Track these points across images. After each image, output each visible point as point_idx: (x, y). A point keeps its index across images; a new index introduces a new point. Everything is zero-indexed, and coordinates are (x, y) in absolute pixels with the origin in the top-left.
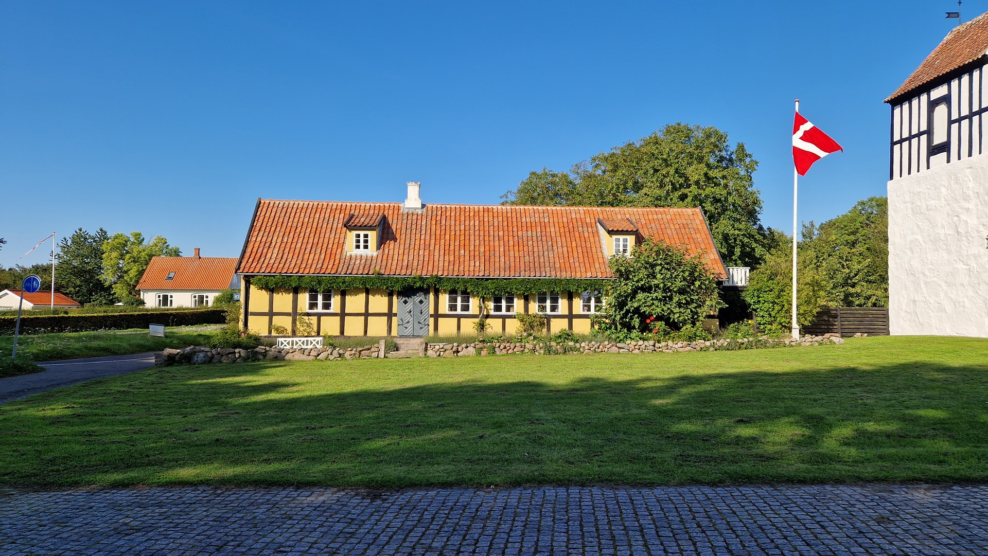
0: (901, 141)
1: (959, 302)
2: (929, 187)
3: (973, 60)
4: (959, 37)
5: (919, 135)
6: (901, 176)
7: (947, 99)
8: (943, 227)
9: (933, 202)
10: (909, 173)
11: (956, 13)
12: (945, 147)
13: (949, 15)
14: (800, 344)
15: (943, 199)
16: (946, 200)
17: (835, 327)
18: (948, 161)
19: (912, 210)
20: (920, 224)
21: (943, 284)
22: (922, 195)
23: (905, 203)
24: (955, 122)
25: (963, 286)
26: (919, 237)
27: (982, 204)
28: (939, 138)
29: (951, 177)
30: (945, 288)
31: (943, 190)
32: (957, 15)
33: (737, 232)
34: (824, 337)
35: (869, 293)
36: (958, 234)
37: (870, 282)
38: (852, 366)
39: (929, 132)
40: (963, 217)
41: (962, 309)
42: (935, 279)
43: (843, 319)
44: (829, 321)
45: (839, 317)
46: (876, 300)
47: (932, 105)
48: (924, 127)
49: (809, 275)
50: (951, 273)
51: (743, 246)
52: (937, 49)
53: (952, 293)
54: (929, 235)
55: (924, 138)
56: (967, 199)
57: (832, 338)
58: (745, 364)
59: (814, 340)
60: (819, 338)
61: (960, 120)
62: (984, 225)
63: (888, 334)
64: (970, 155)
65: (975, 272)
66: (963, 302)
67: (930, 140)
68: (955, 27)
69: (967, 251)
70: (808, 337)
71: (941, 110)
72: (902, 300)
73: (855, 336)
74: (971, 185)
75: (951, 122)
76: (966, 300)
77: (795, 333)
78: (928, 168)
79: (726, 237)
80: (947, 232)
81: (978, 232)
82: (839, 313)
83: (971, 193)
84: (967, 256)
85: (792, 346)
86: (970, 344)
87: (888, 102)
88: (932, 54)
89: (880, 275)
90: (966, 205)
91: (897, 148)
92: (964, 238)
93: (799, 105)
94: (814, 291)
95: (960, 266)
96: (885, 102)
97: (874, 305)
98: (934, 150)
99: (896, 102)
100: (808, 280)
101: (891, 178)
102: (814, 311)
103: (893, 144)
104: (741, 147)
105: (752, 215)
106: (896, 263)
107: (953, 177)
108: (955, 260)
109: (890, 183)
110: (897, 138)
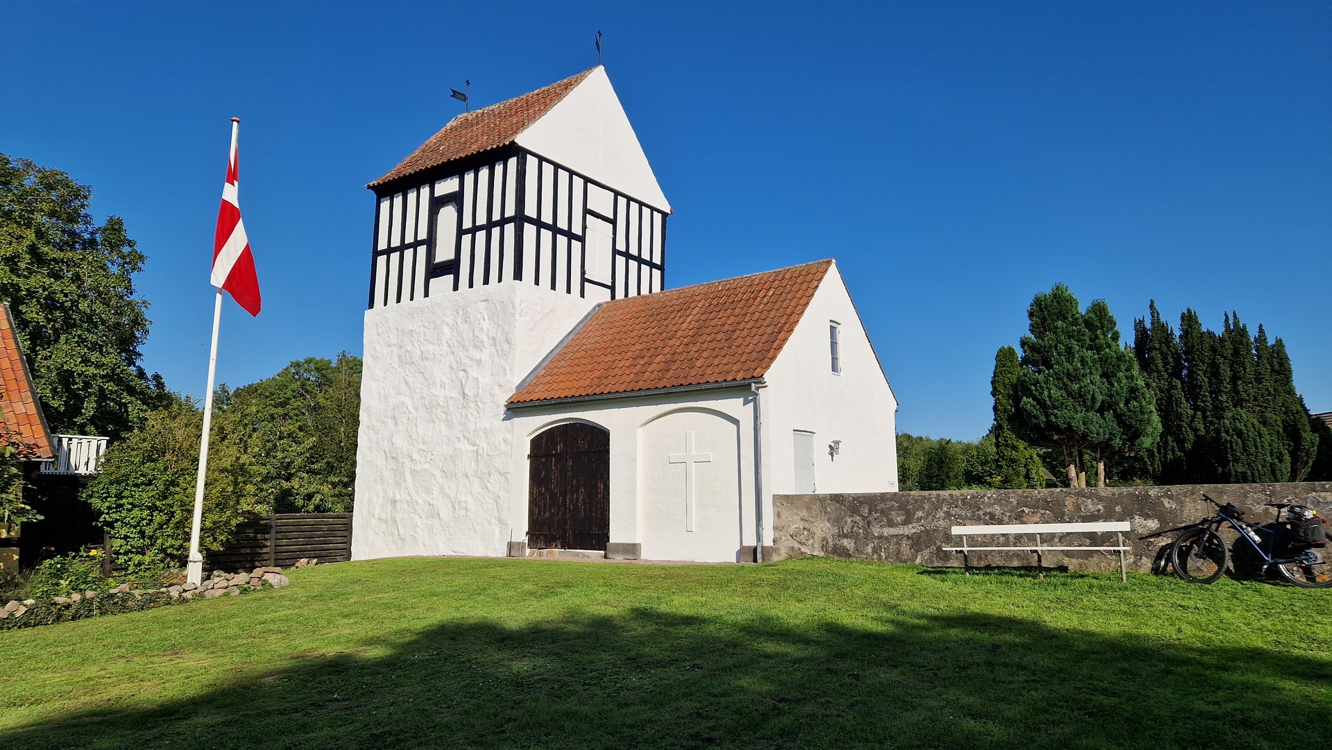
0: (389, 251)
1: (460, 502)
2: (426, 324)
3: (498, 146)
4: (467, 124)
5: (416, 244)
6: (385, 304)
7: (456, 199)
8: (443, 385)
9: (431, 347)
10: (398, 300)
12: (451, 267)
13: (455, 94)
14: (201, 596)
15: (445, 344)
16: (449, 346)
17: (265, 550)
18: (456, 288)
19: (400, 357)
20: (410, 379)
21: (438, 474)
22: (415, 336)
23: (389, 346)
24: (467, 232)
25: (467, 477)
26: (407, 400)
27: (498, 355)
28: (444, 253)
29: (458, 313)
30: (440, 480)
31: (446, 330)
32: (464, 98)
34: (252, 575)
36: (464, 397)
39: (430, 242)
40: (473, 372)
41: (463, 512)
42: (427, 466)
43: (279, 536)
44: (255, 539)
45: (273, 531)
47: (437, 204)
48: (423, 235)
50: (451, 456)
52: (439, 134)
53: (450, 488)
54: (422, 398)
55: (422, 250)
56: (479, 346)
57: (266, 576)
59: (231, 583)
60: (241, 578)
61: (474, 230)
62: (500, 386)
63: (349, 557)
64: (486, 282)
65: (485, 456)
66: (466, 502)
67: (430, 255)
69: (476, 423)
70: (220, 578)
71: (447, 215)
72: (375, 500)
73: (297, 564)
74: (486, 325)
75: (461, 232)
76: (469, 499)
77: (194, 572)
78: (426, 295)
80: (449, 394)
81: (492, 395)
82: (273, 524)
83: (484, 338)
84: (475, 431)
85: (185, 601)
87: (373, 188)
88: (433, 139)
89: (328, 463)
90: (476, 354)
91: (381, 260)
92: (472, 405)
94: (236, 483)
95: (464, 446)
96: (369, 187)
97: (317, 508)
98: (435, 270)
99: (386, 190)
101: (371, 305)
102: (234, 522)
103: (376, 253)
106: (370, 440)
107: (461, 312)
108: (458, 438)
109: (368, 313)
110: (382, 245)
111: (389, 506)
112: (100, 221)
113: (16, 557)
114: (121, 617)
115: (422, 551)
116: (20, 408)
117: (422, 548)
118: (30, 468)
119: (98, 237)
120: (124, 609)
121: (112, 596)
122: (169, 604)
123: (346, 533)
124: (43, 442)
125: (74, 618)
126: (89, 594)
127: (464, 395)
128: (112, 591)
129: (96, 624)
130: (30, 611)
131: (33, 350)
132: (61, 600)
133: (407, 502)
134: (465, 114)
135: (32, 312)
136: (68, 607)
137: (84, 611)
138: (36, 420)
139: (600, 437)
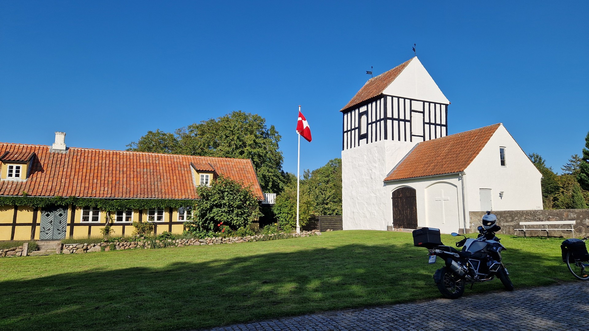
0: (347, 131)
1: (372, 213)
2: (359, 155)
3: (377, 95)
4: (371, 83)
5: (355, 129)
6: (347, 149)
7: (366, 113)
8: (365, 175)
9: (361, 162)
10: (351, 148)
11: (370, 72)
12: (365, 136)
13: (368, 72)
14: (300, 236)
15: (365, 161)
16: (366, 162)
17: (318, 226)
18: (367, 143)
19: (352, 166)
20: (355, 173)
21: (365, 204)
22: (356, 159)
23: (349, 162)
24: (370, 124)
25: (374, 205)
26: (355, 180)
27: (381, 165)
28: (363, 132)
29: (368, 151)
30: (366, 206)
31: (365, 157)
32: (371, 73)
33: (270, 174)
34: (312, 232)
35: (334, 208)
36: (371, 179)
37: (335, 202)
38: (324, 247)
39: (359, 128)
40: (373, 171)
41: (373, 216)
42: (362, 201)
43: (321, 222)
44: (315, 223)
45: (319, 221)
46: (337, 211)
47: (360, 115)
48: (357, 126)
49: (306, 198)
50: (369, 198)
51: (274, 181)
52: (363, 88)
53: (369, 208)
54: (360, 179)
55: (357, 130)
56: (375, 162)
57: (316, 232)
58: (271, 249)
59: (307, 233)
60: (310, 232)
61: (372, 123)
62: (382, 175)
63: (343, 230)
64: (376, 141)
65: (379, 198)
66: (374, 213)
67: (359, 132)
68: (370, 78)
69: (375, 187)
70: (304, 232)
71: (364, 118)
72: (348, 212)
73: (327, 231)
74: (377, 155)
75: (368, 124)
76: (375, 212)
77: (298, 230)
78: (359, 145)
79: (264, 176)
80: (367, 178)
81: (380, 178)
82: (319, 219)
83: (377, 159)
84: (375, 190)
85: (296, 237)
86: (377, 234)
87: (342, 111)
88: (360, 90)
89: (339, 199)
90: (375, 165)
91: (345, 134)
92: (374, 181)
93: (301, 108)
94: (307, 207)
95: (373, 195)
96: (340, 111)
97: (337, 214)
98: (361, 137)
99: (345, 112)
100: (305, 201)
101: (343, 150)
102: (308, 218)
103: (344, 132)
104: (273, 128)
105: (278, 165)
106: (346, 193)
107: (369, 151)
108: (371, 192)
109: (342, 152)
110: (345, 130)
111: (352, 214)
112: (269, 127)
113: (258, 225)
114: (282, 240)
115: (363, 229)
116: (256, 187)
117: (362, 227)
118: (260, 202)
119: (269, 132)
120: (283, 238)
121: (280, 235)
122: (293, 238)
123: (340, 222)
124: (262, 196)
125: (273, 240)
126: (275, 234)
127: (372, 178)
128: (280, 234)
129: (277, 241)
130: (264, 237)
131: (256, 169)
132: (270, 235)
133: (357, 212)
134: (371, 79)
135: (256, 159)
136: (271, 237)
137: (274, 238)
138: (260, 190)
139: (412, 192)
